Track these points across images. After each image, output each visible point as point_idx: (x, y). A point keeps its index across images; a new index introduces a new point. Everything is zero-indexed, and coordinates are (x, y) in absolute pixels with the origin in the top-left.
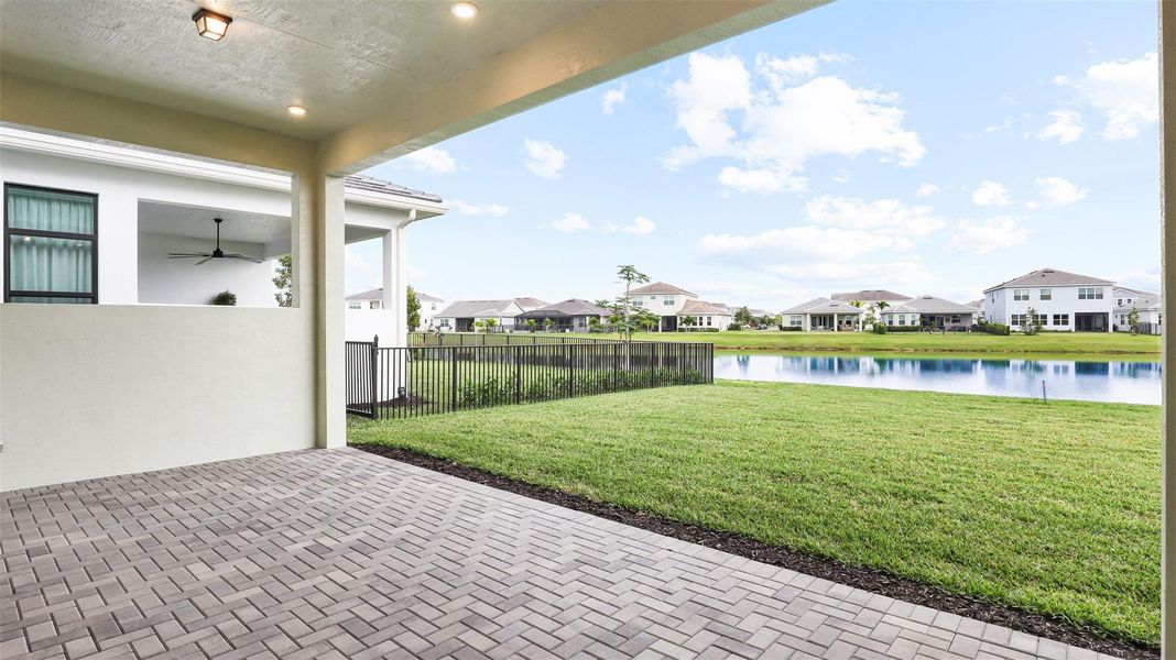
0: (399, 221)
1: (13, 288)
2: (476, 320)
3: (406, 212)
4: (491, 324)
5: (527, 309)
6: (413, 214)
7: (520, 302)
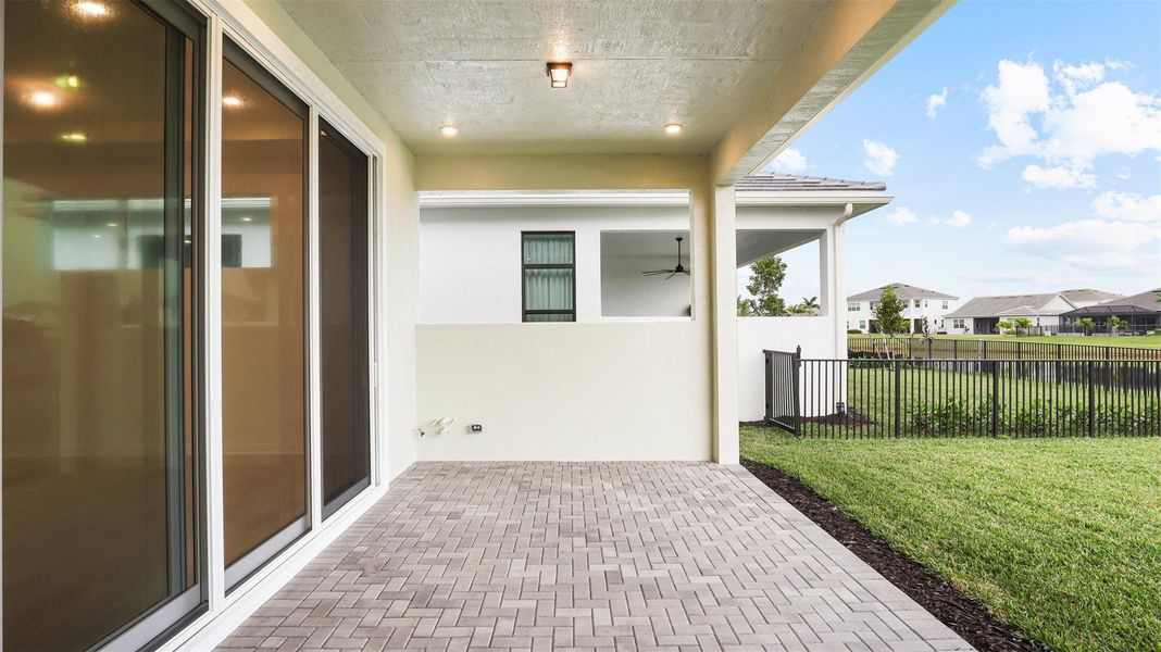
0: (834, 219)
1: (528, 309)
2: (1001, 320)
3: (842, 207)
4: (1023, 325)
5: (1080, 305)
6: (849, 209)
7: (1068, 295)
